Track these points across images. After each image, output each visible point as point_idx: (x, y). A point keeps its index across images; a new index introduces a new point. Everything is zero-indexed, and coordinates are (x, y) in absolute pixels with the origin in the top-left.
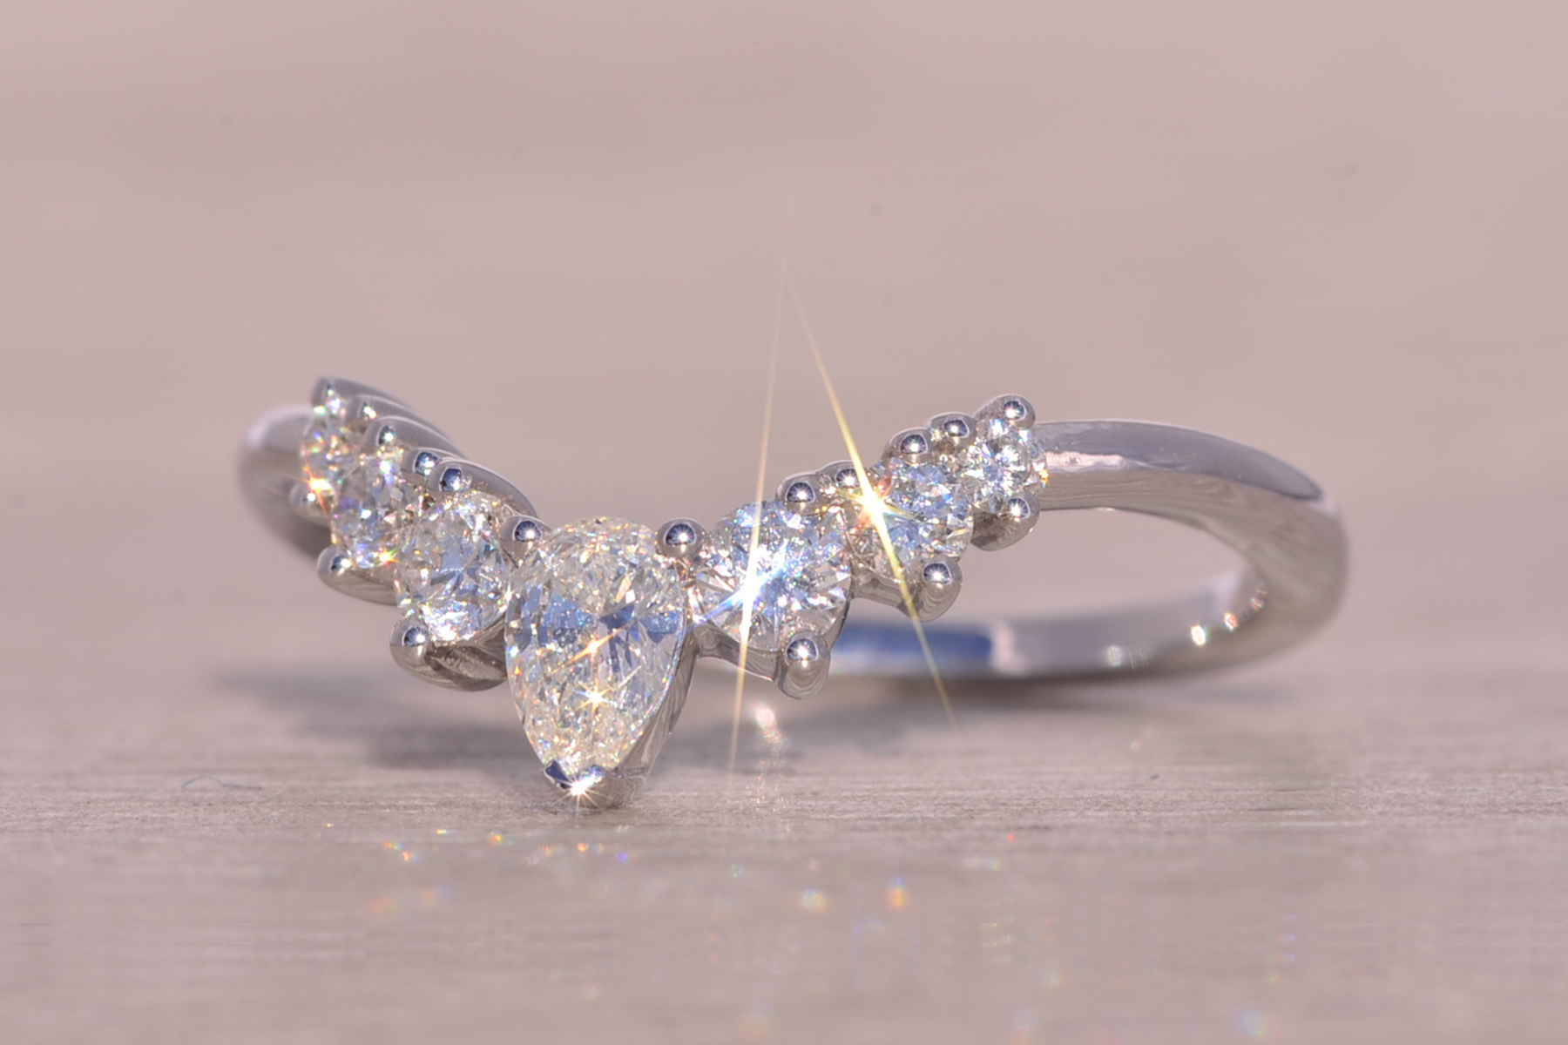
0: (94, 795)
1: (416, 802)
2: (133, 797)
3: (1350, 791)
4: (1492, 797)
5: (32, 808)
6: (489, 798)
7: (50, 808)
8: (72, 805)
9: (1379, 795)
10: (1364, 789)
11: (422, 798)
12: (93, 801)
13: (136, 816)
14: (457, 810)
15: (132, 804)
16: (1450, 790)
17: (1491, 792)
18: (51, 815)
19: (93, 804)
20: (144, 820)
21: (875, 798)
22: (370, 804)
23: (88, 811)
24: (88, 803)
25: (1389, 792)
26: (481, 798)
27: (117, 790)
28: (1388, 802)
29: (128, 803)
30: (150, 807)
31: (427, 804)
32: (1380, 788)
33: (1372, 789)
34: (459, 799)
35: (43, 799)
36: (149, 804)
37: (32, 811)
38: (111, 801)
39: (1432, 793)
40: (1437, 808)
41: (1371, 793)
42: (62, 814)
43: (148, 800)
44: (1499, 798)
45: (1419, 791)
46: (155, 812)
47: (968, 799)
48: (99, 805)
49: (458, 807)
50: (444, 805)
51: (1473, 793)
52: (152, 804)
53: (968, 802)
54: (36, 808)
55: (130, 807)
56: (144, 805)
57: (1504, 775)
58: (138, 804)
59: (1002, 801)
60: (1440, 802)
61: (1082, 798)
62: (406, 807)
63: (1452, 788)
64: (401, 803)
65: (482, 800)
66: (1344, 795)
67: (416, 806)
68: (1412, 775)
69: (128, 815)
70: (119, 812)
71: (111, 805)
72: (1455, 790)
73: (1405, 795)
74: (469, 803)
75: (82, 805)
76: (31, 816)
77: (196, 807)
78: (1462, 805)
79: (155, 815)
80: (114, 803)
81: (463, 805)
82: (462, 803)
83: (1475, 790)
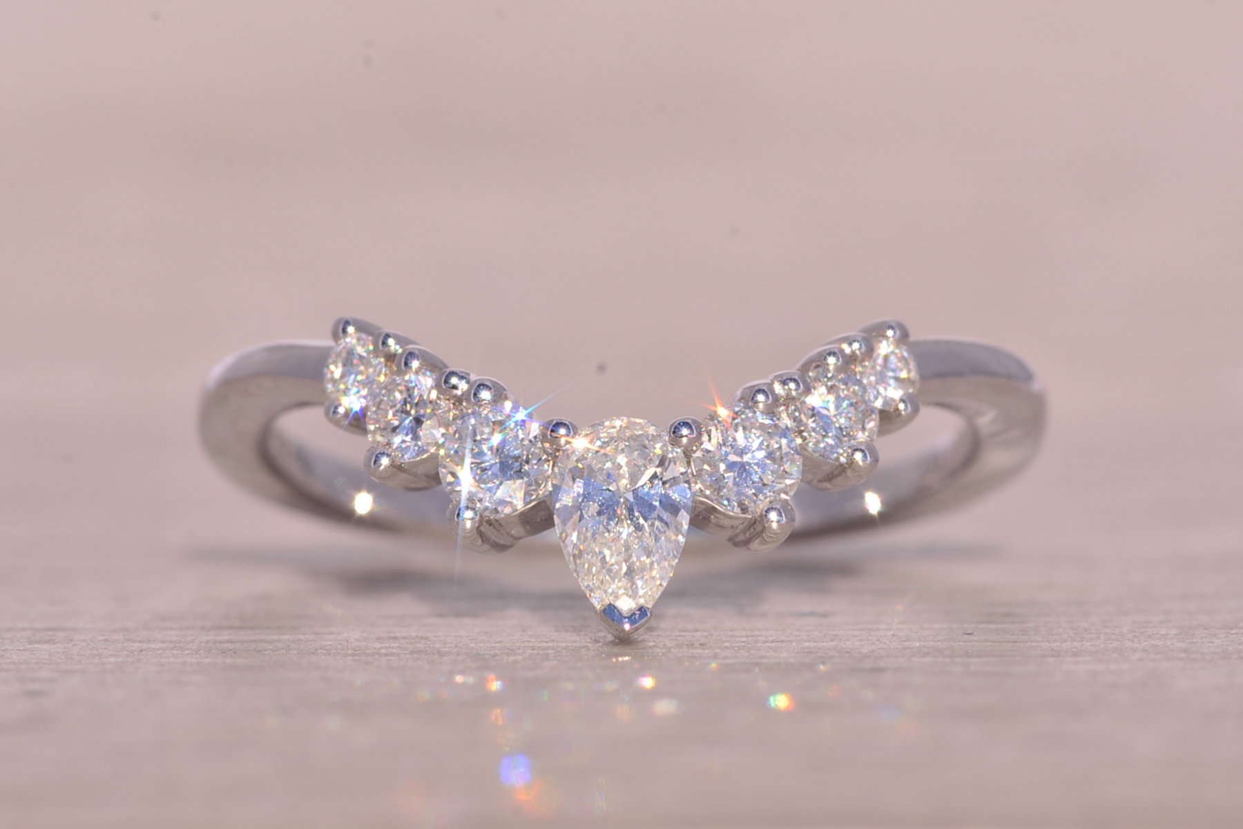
0: (145, 646)
1: (394, 651)
2: (176, 647)
3: (1116, 642)
4: (1225, 647)
5: (97, 655)
6: (450, 648)
7: (112, 655)
8: (128, 653)
9: (1138, 645)
10: (1126, 641)
11: (399, 647)
12: (145, 650)
13: (178, 661)
14: (426, 656)
15: (175, 652)
16: (1193, 642)
17: (1225, 643)
18: (113, 660)
19: (145, 652)
20: (184, 664)
21: (749, 647)
22: (358, 652)
23: (141, 657)
24: (141, 651)
25: (1146, 643)
26: (444, 647)
27: (163, 642)
28: (1145, 651)
29: (172, 651)
30: (188, 654)
31: (402, 652)
32: (1139, 640)
33: (1133, 641)
34: (428, 649)
35: (106, 648)
36: (187, 652)
37: (98, 657)
38: (159, 650)
39: (1179, 645)
40: (1183, 655)
41: (1132, 644)
42: (120, 659)
43: (187, 649)
44: (1230, 648)
45: (1169, 643)
46: (192, 658)
47: (820, 648)
48: (150, 653)
49: (427, 654)
50: (416, 652)
51: (1210, 644)
52: (190, 652)
53: (821, 650)
54: (100, 655)
55: (173, 654)
56: (184, 653)
57: (1234, 631)
58: (179, 652)
59: (847, 650)
60: (1185, 651)
61: (909, 648)
62: (386, 655)
63: (1195, 640)
64: (383, 651)
65: (445, 649)
66: (1111, 646)
67: (394, 653)
68: (1163, 631)
69: (172, 660)
70: (165, 658)
71: (158, 652)
72: (1196, 642)
73: (1158, 646)
74: (435, 651)
75: (136, 653)
76: (96, 661)
77: (224, 654)
78: (1202, 654)
79: (193, 660)
80: (161, 651)
81: (430, 653)
82: (429, 651)
83: (1212, 642)
